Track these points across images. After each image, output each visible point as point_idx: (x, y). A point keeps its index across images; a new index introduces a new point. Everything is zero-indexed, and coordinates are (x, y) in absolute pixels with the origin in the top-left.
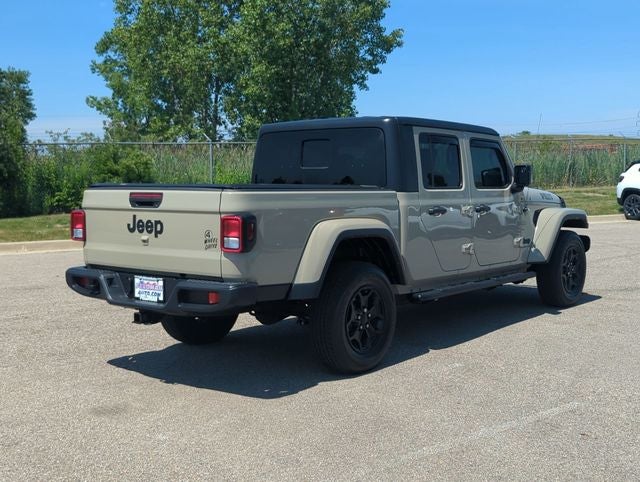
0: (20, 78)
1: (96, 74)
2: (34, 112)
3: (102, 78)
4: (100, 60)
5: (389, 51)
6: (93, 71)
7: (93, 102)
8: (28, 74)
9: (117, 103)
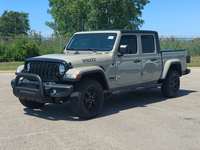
0: (25, 15)
1: (49, 14)
2: (30, 27)
3: (51, 15)
4: (50, 9)
5: (144, 4)
6: (48, 12)
7: (48, 24)
8: (28, 14)
9: (56, 24)
